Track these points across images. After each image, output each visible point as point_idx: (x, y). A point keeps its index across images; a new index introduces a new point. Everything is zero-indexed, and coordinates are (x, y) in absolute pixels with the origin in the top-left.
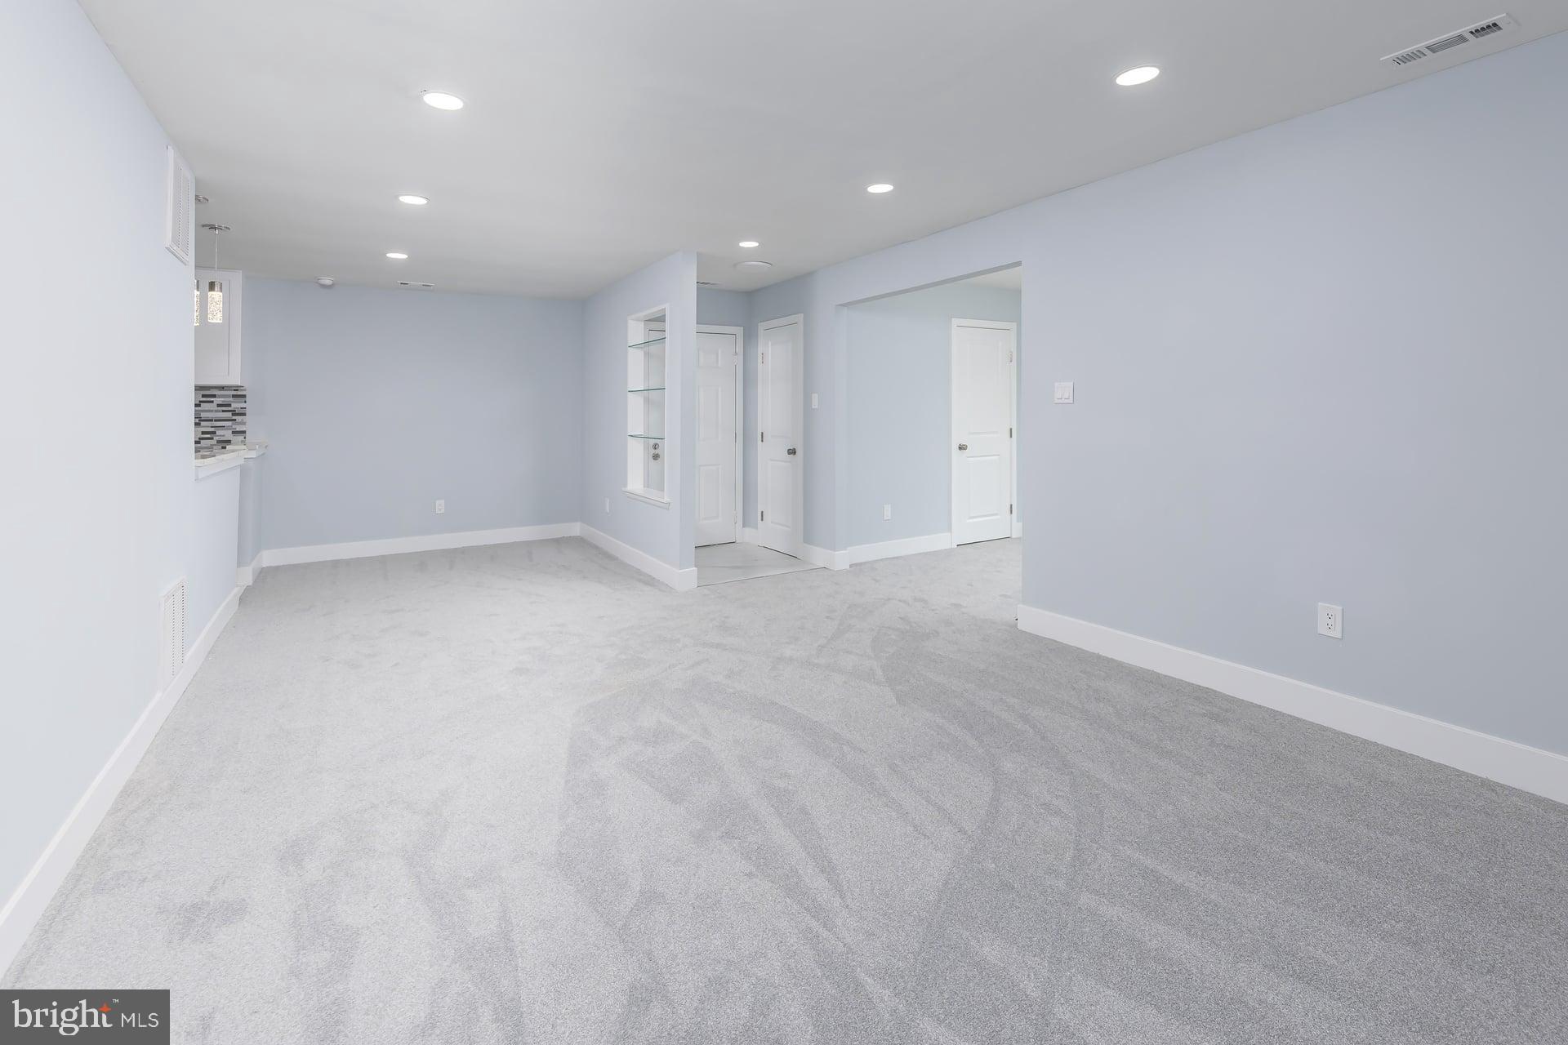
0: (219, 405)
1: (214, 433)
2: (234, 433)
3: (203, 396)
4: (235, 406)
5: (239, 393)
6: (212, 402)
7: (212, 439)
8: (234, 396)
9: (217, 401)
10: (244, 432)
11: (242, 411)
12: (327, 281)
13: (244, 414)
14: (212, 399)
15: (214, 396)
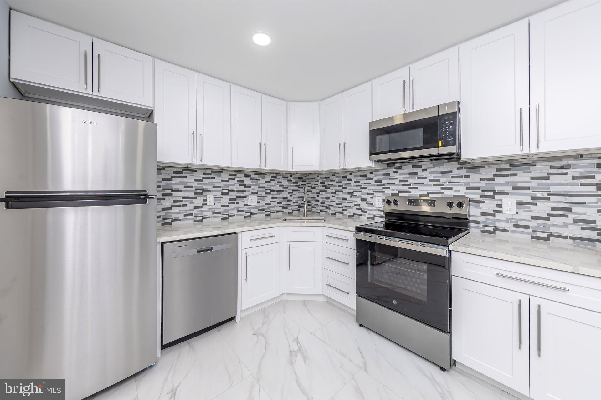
3: (552, 168)
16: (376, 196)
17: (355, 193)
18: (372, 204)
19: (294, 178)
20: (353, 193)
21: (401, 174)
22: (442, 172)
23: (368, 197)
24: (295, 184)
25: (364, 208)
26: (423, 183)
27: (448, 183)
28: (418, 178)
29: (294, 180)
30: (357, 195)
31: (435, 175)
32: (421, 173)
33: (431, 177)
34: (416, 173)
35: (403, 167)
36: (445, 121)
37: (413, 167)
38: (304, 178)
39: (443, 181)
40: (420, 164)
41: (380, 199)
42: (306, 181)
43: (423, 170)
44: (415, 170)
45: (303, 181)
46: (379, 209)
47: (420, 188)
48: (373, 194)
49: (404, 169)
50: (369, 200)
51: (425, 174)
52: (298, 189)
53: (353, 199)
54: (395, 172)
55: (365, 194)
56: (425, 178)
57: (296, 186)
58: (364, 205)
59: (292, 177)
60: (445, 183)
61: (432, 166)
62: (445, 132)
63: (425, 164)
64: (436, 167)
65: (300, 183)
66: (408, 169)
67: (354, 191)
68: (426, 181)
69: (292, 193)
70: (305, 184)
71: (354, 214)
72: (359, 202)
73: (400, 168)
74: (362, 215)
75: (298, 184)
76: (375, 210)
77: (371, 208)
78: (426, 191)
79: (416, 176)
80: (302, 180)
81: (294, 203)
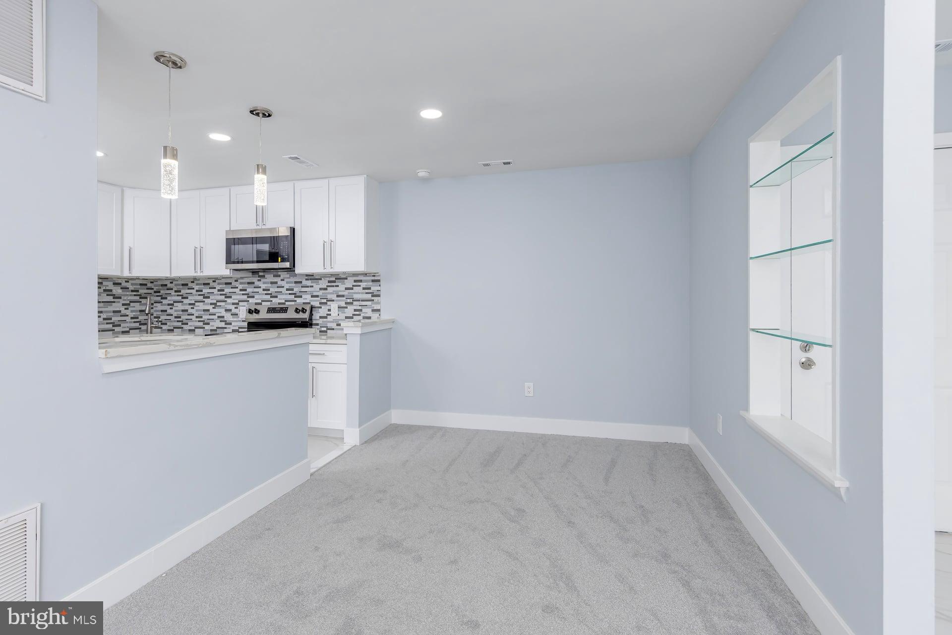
0: (364, 289)
1: (361, 310)
2: (373, 310)
3: (355, 281)
4: (374, 288)
5: (376, 278)
6: (360, 286)
7: (359, 315)
8: (373, 281)
9: (363, 285)
10: (379, 310)
11: (378, 293)
12: (422, 174)
13: (379, 296)
14: (360, 284)
15: (361, 281)
16: (240, 306)
17: (218, 304)
18: (237, 314)
19: (133, 284)
21: (264, 283)
23: (232, 307)
25: (229, 320)
26: (282, 292)
27: (300, 292)
28: (278, 287)
29: (132, 287)
30: (221, 306)
31: (290, 285)
33: (287, 286)
34: (277, 282)
36: (283, 241)
37: (274, 276)
38: (149, 285)
39: (296, 290)
40: (279, 273)
41: (244, 308)
42: (152, 289)
43: (282, 280)
44: (275, 279)
45: (147, 289)
46: (243, 320)
47: (279, 296)
48: (238, 304)
49: (266, 278)
50: (234, 311)
51: (283, 284)
52: (139, 300)
53: (216, 310)
54: (259, 280)
55: (229, 303)
56: (283, 287)
57: (135, 295)
58: (228, 317)
59: (129, 283)
62: (283, 250)
65: (143, 291)
66: (269, 278)
67: (217, 301)
68: (284, 290)
70: (151, 293)
71: (217, 328)
72: (223, 313)
73: (264, 276)
74: (226, 328)
75: (139, 293)
76: (239, 321)
77: (235, 319)
78: (283, 299)
79: (276, 285)
80: (145, 287)
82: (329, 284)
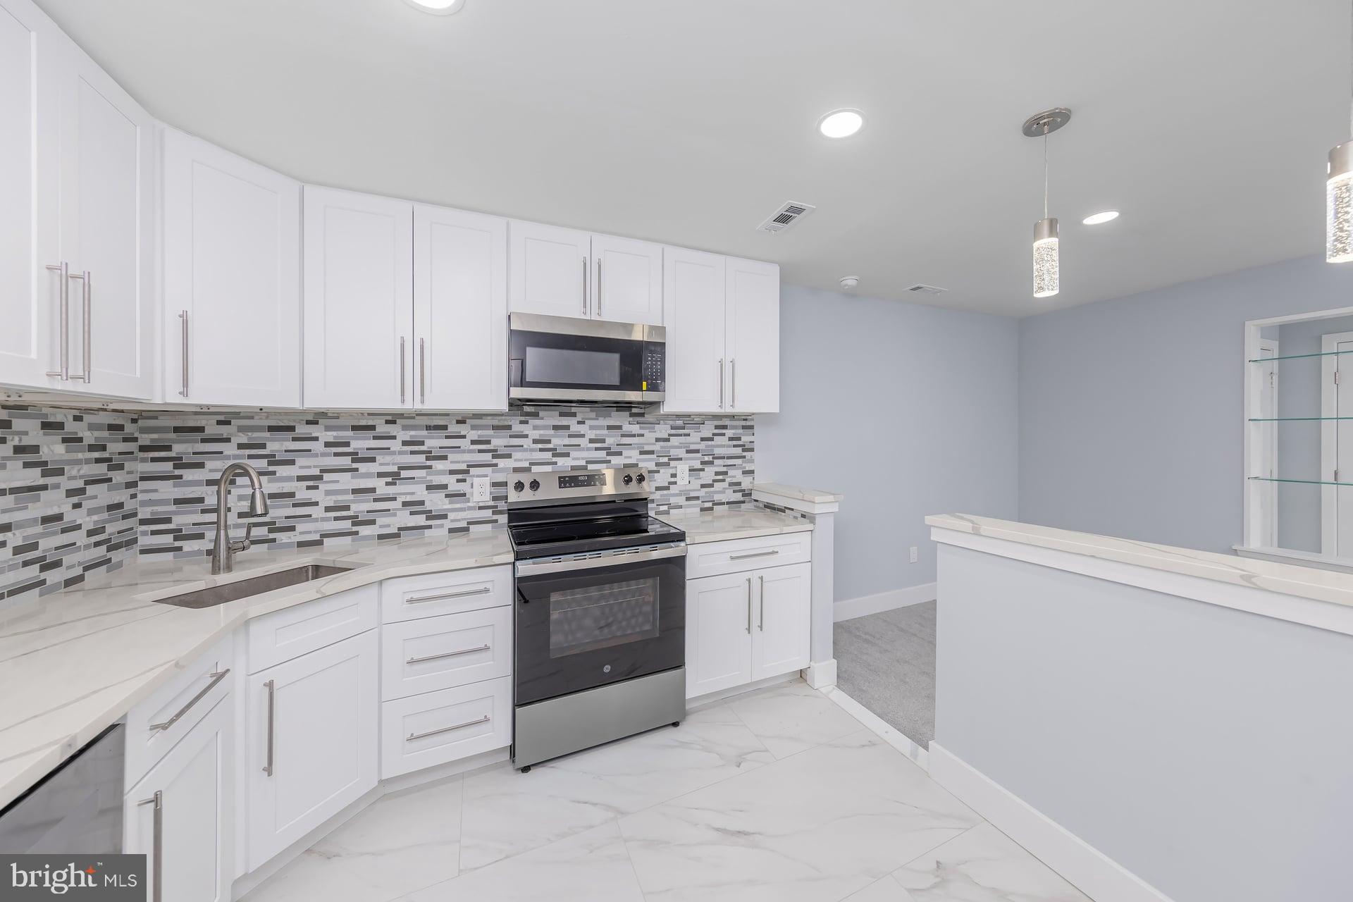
0: (730, 439)
1: (726, 473)
2: (744, 473)
3: (717, 427)
4: (746, 439)
5: (748, 423)
6: (724, 435)
7: (723, 480)
8: (743, 428)
9: (729, 433)
10: (752, 473)
11: (751, 446)
12: (849, 282)
13: (752, 450)
14: (723, 431)
15: (725, 427)
16: (474, 476)
17: (404, 474)
18: (464, 495)
19: (92, 427)
20: (398, 474)
21: (535, 428)
22: (609, 428)
23: (451, 481)
24: (97, 455)
25: (439, 508)
26: (579, 445)
27: (617, 445)
28: (570, 436)
29: (89, 437)
30: (414, 478)
31: (598, 432)
32: (575, 428)
33: (592, 434)
34: (567, 427)
35: (541, 414)
36: (651, 352)
37: (562, 414)
38: (130, 428)
39: (610, 441)
40: (573, 410)
41: (487, 481)
42: (135, 440)
43: (579, 423)
44: (564, 421)
45: (125, 440)
46: (481, 504)
47: (573, 454)
48: (467, 472)
49: (542, 419)
50: (454, 486)
51: (582, 429)
52: (106, 474)
53: (398, 489)
54: (521, 422)
55: (442, 473)
56: (583, 436)
57: (98, 461)
58: (436, 502)
59: (83, 425)
60: (612, 445)
61: (593, 415)
62: (652, 368)
63: (582, 412)
64: (600, 418)
65: (115, 447)
66: (550, 418)
67: (401, 468)
68: (583, 442)
69: (81, 491)
70: (132, 453)
71: (400, 529)
72: (420, 492)
73: (536, 415)
74: (430, 527)
75: (105, 455)
76: (470, 508)
77: (458, 506)
78: (583, 459)
79: (566, 433)
80: (119, 435)
81: (91, 533)
82: (673, 432)
